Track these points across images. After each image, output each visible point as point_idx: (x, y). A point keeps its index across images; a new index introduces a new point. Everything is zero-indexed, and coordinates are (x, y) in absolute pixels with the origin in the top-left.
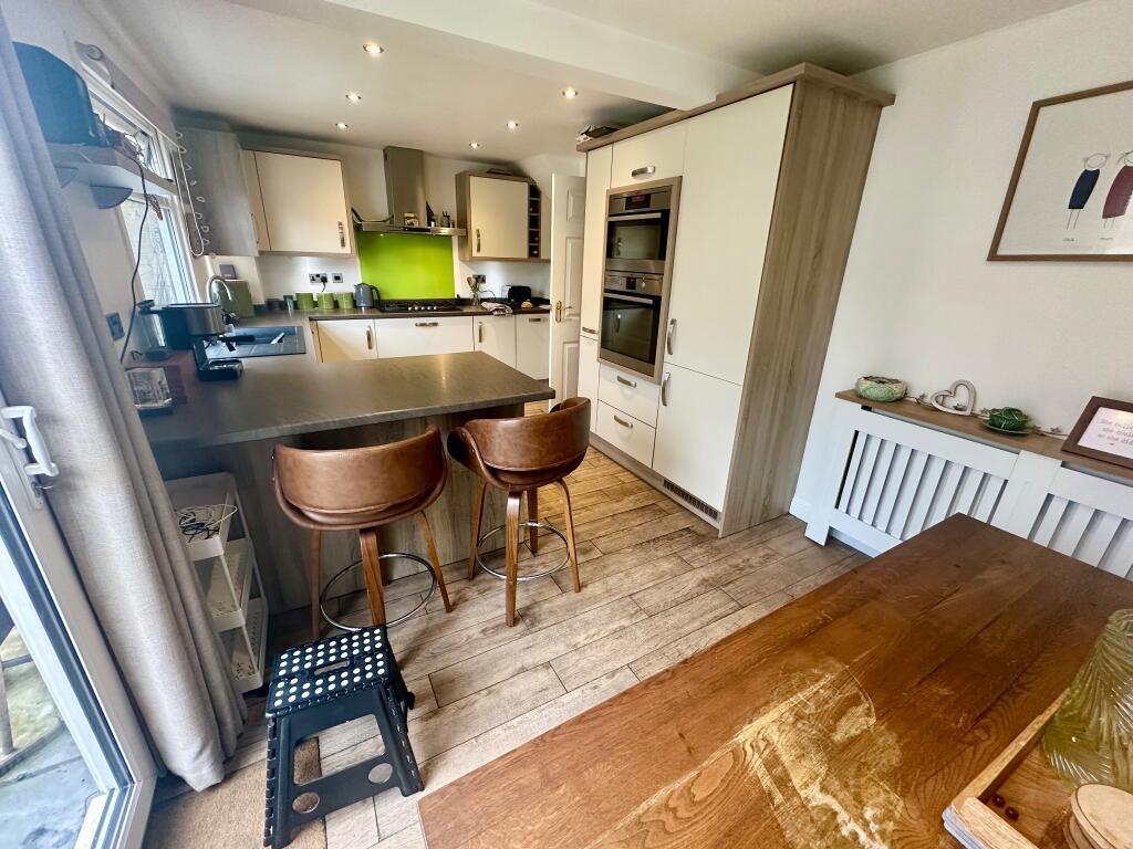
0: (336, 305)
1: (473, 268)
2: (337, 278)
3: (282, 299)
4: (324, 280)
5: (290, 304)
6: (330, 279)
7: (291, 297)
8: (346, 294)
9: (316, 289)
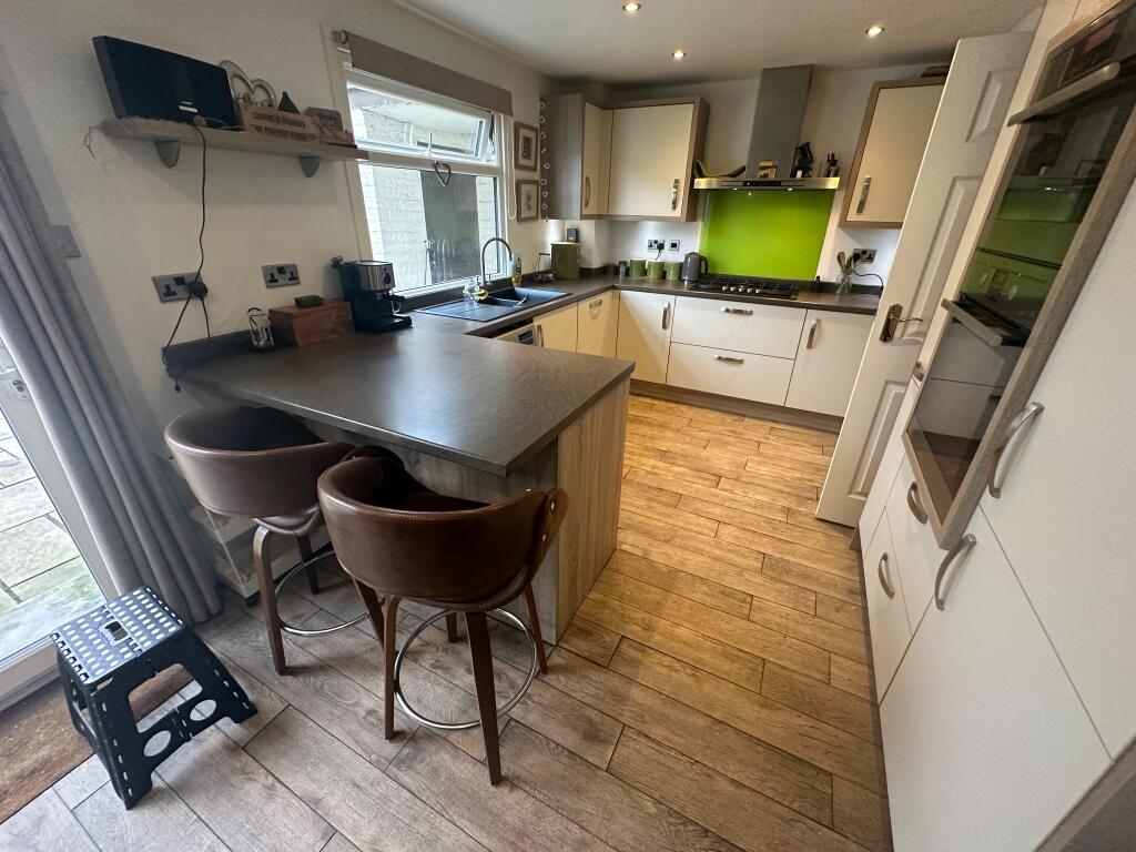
0: (663, 276)
1: (856, 240)
2: (674, 245)
3: (617, 263)
4: (661, 247)
5: (622, 269)
6: (667, 246)
7: (625, 263)
8: (676, 264)
9: (650, 257)
